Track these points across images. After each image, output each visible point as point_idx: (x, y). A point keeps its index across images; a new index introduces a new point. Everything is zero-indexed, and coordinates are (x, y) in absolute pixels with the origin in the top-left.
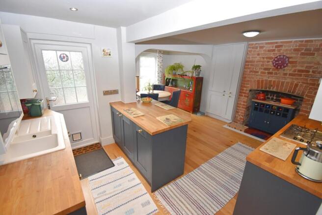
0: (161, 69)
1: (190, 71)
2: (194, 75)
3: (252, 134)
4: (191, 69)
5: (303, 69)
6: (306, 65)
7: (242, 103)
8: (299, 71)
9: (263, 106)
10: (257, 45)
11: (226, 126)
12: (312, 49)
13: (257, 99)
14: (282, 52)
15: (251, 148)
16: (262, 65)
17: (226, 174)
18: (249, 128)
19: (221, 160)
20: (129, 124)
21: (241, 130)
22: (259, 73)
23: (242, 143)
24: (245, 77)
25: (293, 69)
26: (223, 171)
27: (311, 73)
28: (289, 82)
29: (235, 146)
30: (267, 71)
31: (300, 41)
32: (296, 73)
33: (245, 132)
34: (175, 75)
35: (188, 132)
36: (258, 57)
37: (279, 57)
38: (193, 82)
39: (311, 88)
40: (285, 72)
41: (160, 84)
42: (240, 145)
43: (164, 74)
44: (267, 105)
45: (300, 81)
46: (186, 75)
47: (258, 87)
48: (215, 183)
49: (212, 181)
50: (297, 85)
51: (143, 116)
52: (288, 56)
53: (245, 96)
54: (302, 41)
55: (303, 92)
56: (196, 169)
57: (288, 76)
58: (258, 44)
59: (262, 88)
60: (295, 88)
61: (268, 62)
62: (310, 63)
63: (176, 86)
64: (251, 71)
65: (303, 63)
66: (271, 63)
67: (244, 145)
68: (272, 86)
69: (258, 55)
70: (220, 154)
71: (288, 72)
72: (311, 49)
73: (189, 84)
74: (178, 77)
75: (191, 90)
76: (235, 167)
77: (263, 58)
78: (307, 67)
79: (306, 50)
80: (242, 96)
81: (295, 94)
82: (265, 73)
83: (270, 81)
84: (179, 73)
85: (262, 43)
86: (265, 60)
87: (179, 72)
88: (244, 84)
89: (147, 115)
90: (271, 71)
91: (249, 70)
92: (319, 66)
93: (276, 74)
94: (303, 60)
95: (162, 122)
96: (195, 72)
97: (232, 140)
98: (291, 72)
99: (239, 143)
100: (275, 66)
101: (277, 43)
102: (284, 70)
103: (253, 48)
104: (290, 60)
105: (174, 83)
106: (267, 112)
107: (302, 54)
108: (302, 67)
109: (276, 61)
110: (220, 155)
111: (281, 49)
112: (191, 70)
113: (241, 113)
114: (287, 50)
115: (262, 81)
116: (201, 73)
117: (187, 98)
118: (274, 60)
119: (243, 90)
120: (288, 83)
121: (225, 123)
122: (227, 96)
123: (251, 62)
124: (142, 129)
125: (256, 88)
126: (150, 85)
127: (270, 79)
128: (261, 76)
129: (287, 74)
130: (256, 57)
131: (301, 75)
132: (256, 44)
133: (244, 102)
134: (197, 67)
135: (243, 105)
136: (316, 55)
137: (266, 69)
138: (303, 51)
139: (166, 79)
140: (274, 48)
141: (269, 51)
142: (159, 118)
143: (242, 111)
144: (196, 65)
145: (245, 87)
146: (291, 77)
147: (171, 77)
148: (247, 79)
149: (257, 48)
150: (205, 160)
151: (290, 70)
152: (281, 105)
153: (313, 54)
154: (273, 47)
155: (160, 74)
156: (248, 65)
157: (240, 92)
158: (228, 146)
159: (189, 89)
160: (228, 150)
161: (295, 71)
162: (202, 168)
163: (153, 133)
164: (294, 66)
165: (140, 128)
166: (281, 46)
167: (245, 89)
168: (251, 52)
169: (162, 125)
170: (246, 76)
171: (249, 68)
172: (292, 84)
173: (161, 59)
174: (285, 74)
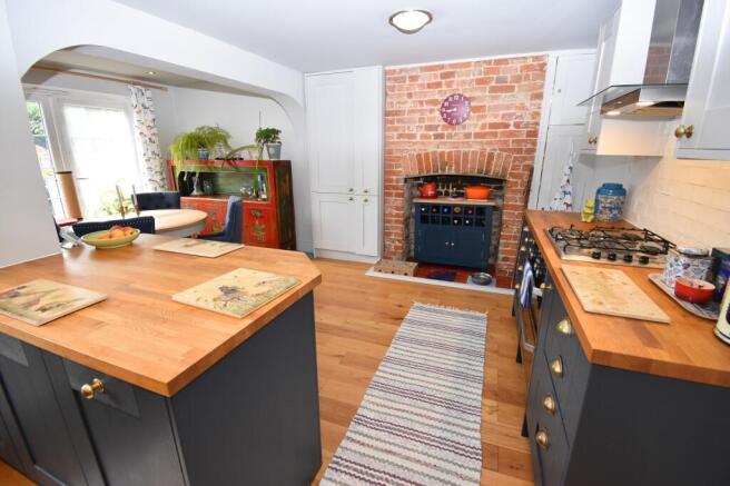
0: (154, 147)
1: (252, 147)
2: (266, 157)
3: (429, 277)
4: (252, 140)
5: (498, 120)
6: (501, 112)
7: (395, 212)
8: (492, 126)
9: (438, 211)
10: (403, 74)
11: (371, 273)
12: (509, 80)
13: (422, 197)
14: (455, 87)
15: (442, 308)
16: (422, 120)
17: (432, 400)
18: (419, 266)
19: (400, 362)
20: (25, 362)
21: (406, 274)
22: (418, 139)
23: (423, 303)
24: (390, 152)
25: (480, 123)
26: (419, 396)
27: (512, 128)
28: (477, 152)
29: (412, 314)
30: (431, 133)
31: (485, 62)
32: (487, 130)
33: (415, 276)
34: (205, 160)
35: (317, 320)
36: (409, 100)
37: (450, 99)
38: (267, 175)
39: (516, 159)
40: (467, 131)
41: (159, 190)
42: (421, 308)
43: (168, 162)
44: (445, 206)
45: (496, 147)
46: (241, 159)
47: (421, 170)
48: (421, 447)
49: (410, 444)
50: (491, 156)
51: (98, 304)
52: (467, 95)
53: (398, 195)
54: (489, 62)
55: (505, 169)
56: (353, 426)
57: (472, 139)
58: (406, 70)
59: (428, 172)
60: (489, 163)
61: (432, 111)
62: (508, 107)
63: (215, 194)
64: (400, 136)
65: (497, 108)
66: (437, 114)
67: (427, 306)
68: (446, 164)
69: (410, 95)
70: (391, 349)
71: (472, 130)
72: (506, 78)
73: (257, 182)
74: (219, 164)
75: (264, 196)
76: (438, 370)
77: (421, 103)
78: (503, 116)
79: (498, 81)
80: (390, 195)
81: (491, 175)
82: (429, 137)
83: (442, 154)
84: (219, 155)
85: (413, 69)
86: (425, 107)
87: (217, 152)
88: (391, 166)
89: (123, 296)
90: (440, 131)
91: (395, 134)
92: (524, 112)
93: (450, 136)
94: (496, 103)
95: (211, 306)
96: (265, 147)
97: (398, 303)
98: (478, 130)
99: (416, 304)
100: (446, 120)
101: (442, 67)
102: (464, 127)
103: (396, 80)
104: (473, 104)
105: (208, 187)
106: (446, 221)
107: (493, 90)
108: (496, 116)
109: (447, 108)
110: (392, 351)
111: (452, 82)
112: (255, 144)
113: (396, 234)
114: (463, 83)
115: (427, 155)
116: (283, 149)
117: (257, 222)
118: (443, 105)
119: (391, 181)
120: (474, 153)
121: (367, 266)
122: (359, 200)
123: (397, 113)
124: (100, 375)
125: (416, 174)
126: (121, 199)
127: (439, 150)
128: (423, 143)
129: (470, 134)
130: (405, 102)
131: (495, 135)
132: (401, 71)
133: (397, 209)
134: (268, 136)
135: (397, 215)
136: (516, 89)
137: (430, 128)
138: (493, 84)
139: (177, 175)
140: (439, 80)
141: (429, 86)
142: (187, 296)
143: (397, 229)
144: (264, 128)
145: (394, 173)
146: (479, 140)
147: (192, 167)
148: (395, 154)
149: (404, 81)
150: (365, 383)
151: (476, 125)
152: (470, 202)
153: (511, 89)
154: (436, 76)
155: (156, 164)
156: (392, 122)
157: (386, 187)
158: (399, 319)
159: (258, 196)
160: (403, 329)
161: (484, 126)
162: (365, 412)
163: (171, 384)
164: (483, 117)
165: (89, 373)
166: (451, 74)
167: (394, 177)
168: (393, 91)
169: (212, 324)
170: (393, 147)
171: (396, 129)
172: (482, 154)
173: (150, 117)
174: (468, 136)
